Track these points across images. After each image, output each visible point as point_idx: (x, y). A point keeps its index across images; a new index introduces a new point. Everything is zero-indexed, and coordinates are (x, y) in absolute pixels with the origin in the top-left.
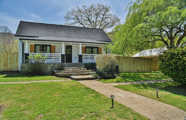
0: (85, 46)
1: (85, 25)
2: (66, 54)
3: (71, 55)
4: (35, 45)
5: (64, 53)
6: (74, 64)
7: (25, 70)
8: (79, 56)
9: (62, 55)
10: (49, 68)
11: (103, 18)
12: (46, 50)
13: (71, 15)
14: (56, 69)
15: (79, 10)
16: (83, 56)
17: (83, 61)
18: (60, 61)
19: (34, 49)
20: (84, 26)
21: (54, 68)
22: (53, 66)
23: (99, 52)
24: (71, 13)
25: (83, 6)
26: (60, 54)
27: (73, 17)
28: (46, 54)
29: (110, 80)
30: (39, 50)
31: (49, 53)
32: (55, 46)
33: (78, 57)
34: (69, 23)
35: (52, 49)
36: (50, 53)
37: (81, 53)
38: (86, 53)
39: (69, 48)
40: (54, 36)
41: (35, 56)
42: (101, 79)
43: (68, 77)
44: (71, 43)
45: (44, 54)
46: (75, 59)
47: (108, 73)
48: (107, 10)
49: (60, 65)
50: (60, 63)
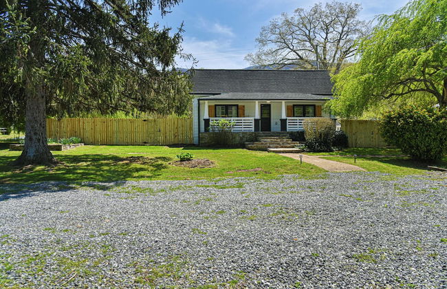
0: (292, 104)
1: (300, 53)
2: (262, 118)
3: (269, 119)
4: (216, 105)
5: (258, 116)
6: (273, 133)
7: (206, 141)
8: (282, 120)
9: (255, 120)
10: (238, 138)
11: (342, 32)
12: (231, 113)
13: (269, 35)
14: (247, 141)
15: (287, 21)
16: (288, 121)
17: (288, 129)
18: (253, 129)
19: (214, 111)
20: (298, 55)
21: (245, 139)
22: (243, 137)
23: (317, 113)
24: (270, 30)
25: (296, 11)
26: (253, 118)
27: (273, 37)
28: (232, 119)
29: (321, 153)
30: (220, 113)
31: (235, 117)
32: (244, 106)
33: (279, 123)
34: (266, 50)
35: (240, 111)
36: (238, 117)
37: (284, 116)
38: (294, 116)
39: (266, 108)
40: (242, 91)
41: (220, 122)
42: (309, 152)
43: (265, 150)
44: (268, 102)
45: (229, 119)
46: (275, 126)
47: (320, 145)
48: (352, 13)
49: (253, 135)
50: (253, 131)
